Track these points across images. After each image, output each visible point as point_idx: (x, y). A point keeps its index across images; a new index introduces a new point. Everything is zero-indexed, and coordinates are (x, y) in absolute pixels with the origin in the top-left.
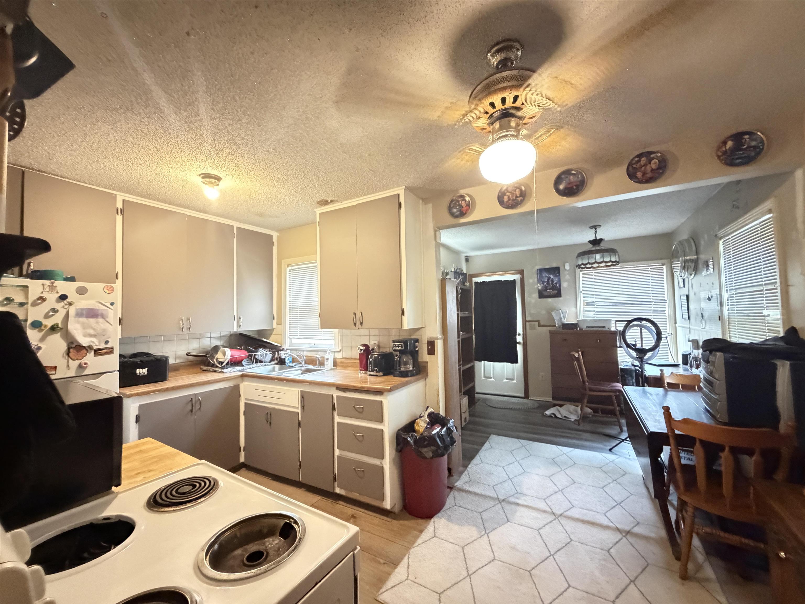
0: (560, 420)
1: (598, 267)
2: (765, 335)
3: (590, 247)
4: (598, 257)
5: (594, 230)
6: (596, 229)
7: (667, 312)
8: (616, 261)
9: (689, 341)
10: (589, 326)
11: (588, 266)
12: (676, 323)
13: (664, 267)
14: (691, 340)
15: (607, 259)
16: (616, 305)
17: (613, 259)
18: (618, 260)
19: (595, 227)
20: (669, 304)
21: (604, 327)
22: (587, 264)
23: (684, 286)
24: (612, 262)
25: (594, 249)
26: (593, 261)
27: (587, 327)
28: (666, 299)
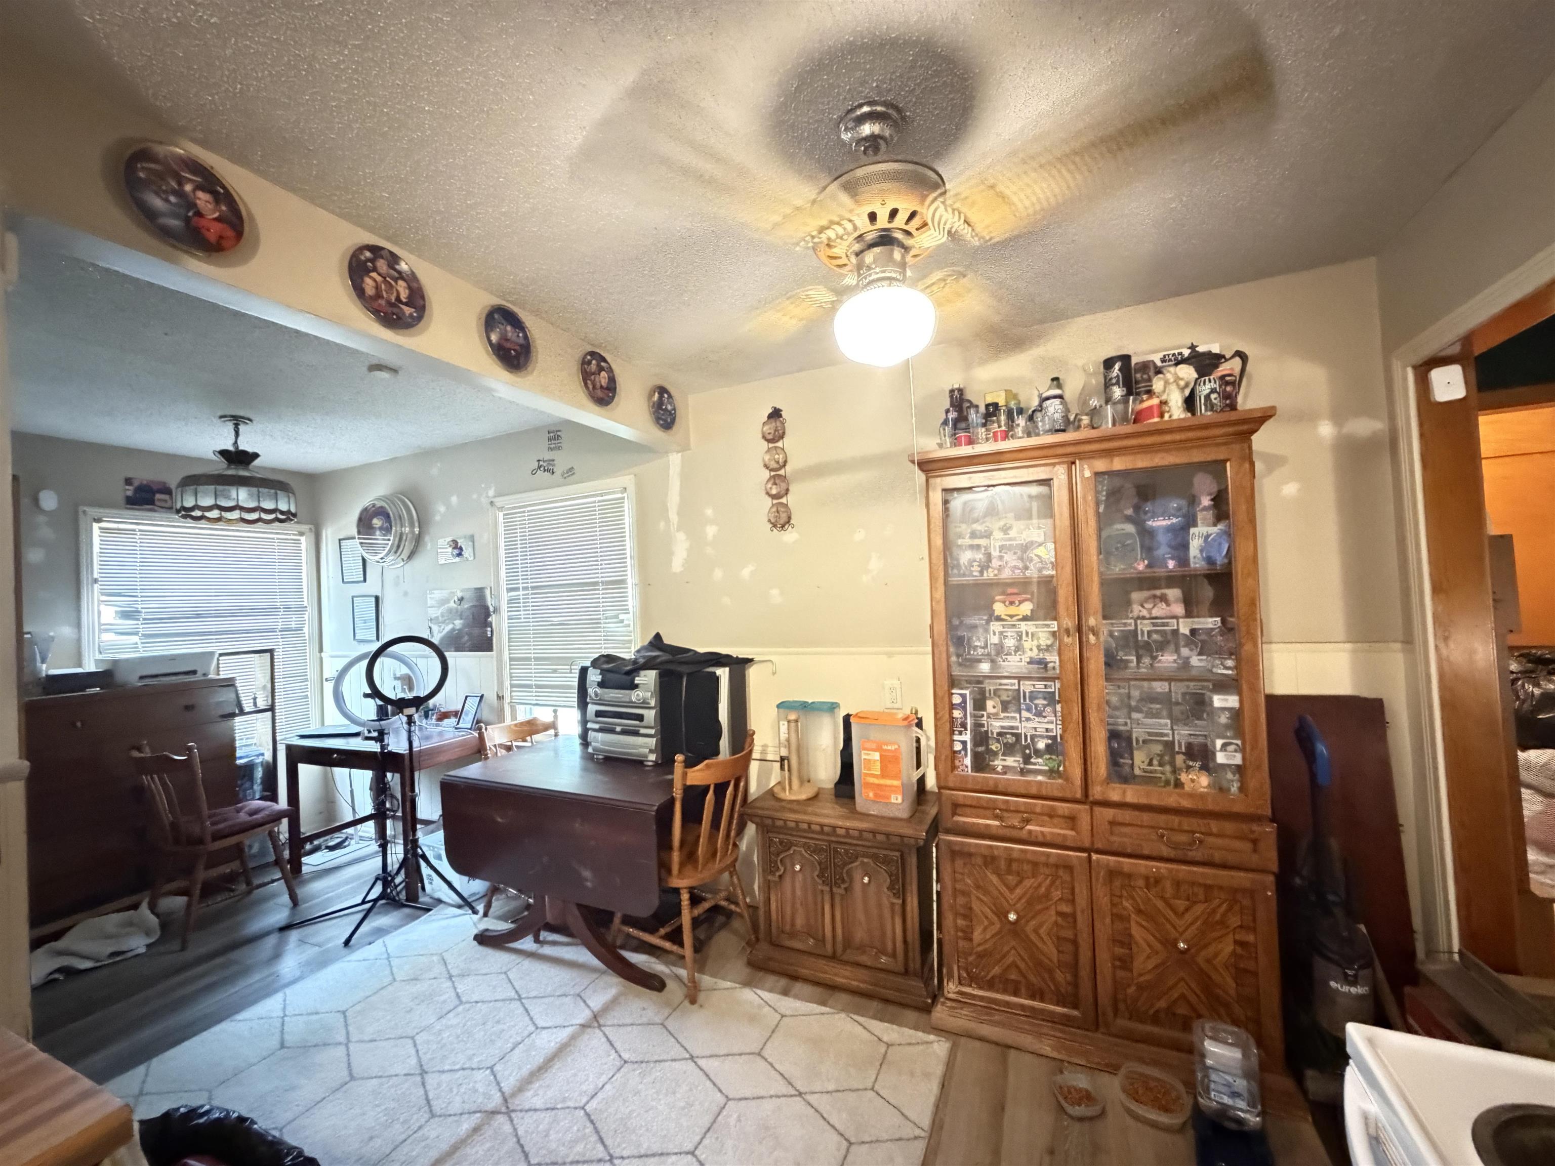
0: (105, 972)
1: (219, 520)
2: (601, 648)
3: (221, 467)
4: (243, 496)
5: (230, 426)
6: (236, 426)
7: (306, 630)
8: (289, 512)
9: (396, 678)
10: (145, 673)
11: (215, 514)
12: (321, 650)
13: (303, 539)
14: (398, 675)
15: (268, 505)
16: (198, 616)
17: (283, 506)
18: (293, 510)
19: (237, 421)
20: (310, 614)
21: (194, 672)
22: (210, 509)
23: (365, 580)
24: (282, 513)
25: (231, 472)
26: (231, 504)
27: (142, 678)
28: (306, 604)
